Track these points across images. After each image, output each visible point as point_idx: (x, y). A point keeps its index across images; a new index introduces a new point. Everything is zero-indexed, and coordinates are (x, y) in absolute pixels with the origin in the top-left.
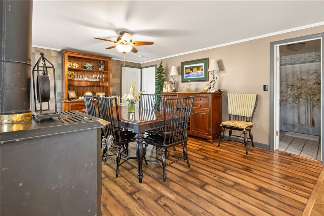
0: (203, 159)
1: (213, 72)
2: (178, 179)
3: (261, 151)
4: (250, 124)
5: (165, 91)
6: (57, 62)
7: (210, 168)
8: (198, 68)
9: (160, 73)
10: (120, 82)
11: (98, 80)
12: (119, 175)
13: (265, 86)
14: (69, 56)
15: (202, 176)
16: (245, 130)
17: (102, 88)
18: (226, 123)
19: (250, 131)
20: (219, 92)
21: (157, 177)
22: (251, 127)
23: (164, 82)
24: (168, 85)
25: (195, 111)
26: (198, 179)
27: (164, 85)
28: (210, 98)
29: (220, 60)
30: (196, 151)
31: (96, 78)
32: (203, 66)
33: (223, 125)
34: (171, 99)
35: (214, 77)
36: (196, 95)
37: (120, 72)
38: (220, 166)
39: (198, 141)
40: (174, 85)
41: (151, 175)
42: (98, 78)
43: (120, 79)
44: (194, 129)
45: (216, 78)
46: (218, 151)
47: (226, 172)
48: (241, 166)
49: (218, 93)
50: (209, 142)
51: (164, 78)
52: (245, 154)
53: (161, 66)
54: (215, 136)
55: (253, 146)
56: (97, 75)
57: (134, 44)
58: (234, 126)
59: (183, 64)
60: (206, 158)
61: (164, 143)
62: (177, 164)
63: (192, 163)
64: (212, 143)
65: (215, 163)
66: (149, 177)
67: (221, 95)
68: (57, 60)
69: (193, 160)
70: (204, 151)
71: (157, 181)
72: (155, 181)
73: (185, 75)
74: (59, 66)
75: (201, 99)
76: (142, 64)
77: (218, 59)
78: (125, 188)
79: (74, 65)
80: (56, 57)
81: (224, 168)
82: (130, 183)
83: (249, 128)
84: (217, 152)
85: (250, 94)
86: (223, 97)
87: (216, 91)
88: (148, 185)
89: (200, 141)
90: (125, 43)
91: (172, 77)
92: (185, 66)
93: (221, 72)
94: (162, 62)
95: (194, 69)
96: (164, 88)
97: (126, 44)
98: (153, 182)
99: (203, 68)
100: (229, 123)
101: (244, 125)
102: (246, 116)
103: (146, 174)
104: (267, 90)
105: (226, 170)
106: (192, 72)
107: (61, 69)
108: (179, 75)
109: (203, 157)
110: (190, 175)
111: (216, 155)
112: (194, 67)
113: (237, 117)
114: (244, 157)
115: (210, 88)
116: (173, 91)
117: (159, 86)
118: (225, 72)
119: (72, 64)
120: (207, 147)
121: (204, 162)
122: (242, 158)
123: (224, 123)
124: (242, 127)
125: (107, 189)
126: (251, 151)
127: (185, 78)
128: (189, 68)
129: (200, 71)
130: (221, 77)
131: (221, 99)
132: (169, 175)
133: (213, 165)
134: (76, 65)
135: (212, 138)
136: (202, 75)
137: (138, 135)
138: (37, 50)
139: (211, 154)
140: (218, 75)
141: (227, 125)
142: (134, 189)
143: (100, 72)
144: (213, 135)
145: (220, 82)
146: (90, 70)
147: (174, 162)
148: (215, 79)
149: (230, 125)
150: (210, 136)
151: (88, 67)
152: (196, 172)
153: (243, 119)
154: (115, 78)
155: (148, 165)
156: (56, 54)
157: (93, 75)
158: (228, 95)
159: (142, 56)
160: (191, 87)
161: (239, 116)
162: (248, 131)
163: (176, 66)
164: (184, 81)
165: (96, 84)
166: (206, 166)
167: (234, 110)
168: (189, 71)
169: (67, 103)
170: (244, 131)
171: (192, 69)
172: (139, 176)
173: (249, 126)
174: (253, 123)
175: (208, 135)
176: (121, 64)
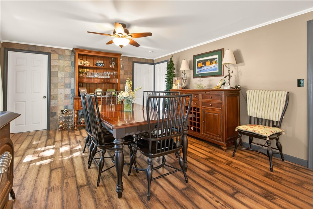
0: (208, 172)
1: (228, 65)
2: (167, 198)
3: (294, 167)
4: (277, 130)
5: (174, 87)
6: (71, 61)
7: (214, 186)
8: (211, 61)
9: (171, 68)
10: (132, 79)
11: (109, 77)
12: (101, 183)
13: (299, 81)
14: (79, 55)
15: (199, 198)
16: (268, 139)
17: (114, 85)
18: (243, 128)
19: (277, 140)
20: (236, 88)
21: (143, 191)
22: (279, 134)
23: (174, 78)
24: (177, 81)
25: (206, 111)
26: (192, 202)
27: (174, 81)
28: (223, 96)
29: (237, 50)
30: (203, 161)
31: (107, 75)
32: (217, 58)
33: (239, 130)
34: (181, 97)
35: (229, 70)
36: (206, 92)
37: (132, 68)
38: (228, 185)
39: (209, 146)
40: (185, 81)
41: (137, 189)
42: (109, 75)
43: (132, 76)
44: (204, 132)
45: (232, 72)
46: (232, 162)
47: (236, 196)
48: (259, 189)
49: (234, 89)
50: (222, 149)
51: (174, 73)
52: (269, 170)
53: (172, 61)
54: (230, 142)
55: (283, 160)
56: (108, 73)
57: (132, 36)
58: (253, 132)
59: (195, 57)
60: (212, 172)
61: (150, 151)
62: (173, 176)
63: (192, 177)
64: (225, 150)
65: (223, 180)
66: (133, 190)
67: (239, 92)
68: (71, 58)
69: (194, 172)
70: (212, 160)
71: (140, 198)
72: (137, 198)
73: (197, 70)
74: (73, 64)
75: (212, 97)
76: (155, 60)
77: (234, 49)
78: (99, 204)
79: (85, 62)
80: (70, 56)
81: (234, 189)
82: (108, 196)
83: (275, 136)
84: (229, 163)
85: (278, 92)
86: (241, 95)
87: (231, 87)
88: (127, 202)
89: (211, 147)
90: (121, 35)
91: (183, 73)
92: (197, 60)
93: (238, 64)
94: (172, 56)
95: (206, 62)
96: (174, 85)
97: (122, 37)
98: (135, 199)
99: (217, 61)
100: (246, 128)
101: (267, 132)
102: (271, 119)
103: (131, 186)
104: (303, 86)
105: (236, 193)
106: (205, 66)
107: (74, 67)
108: (190, 70)
109: (209, 169)
110: (184, 194)
111: (227, 167)
112: (207, 60)
113: (260, 120)
114: (267, 175)
115: (224, 84)
116: (183, 88)
117: (169, 82)
118: (244, 65)
119: (83, 62)
120: (218, 155)
121: (209, 176)
122: (264, 176)
123: (241, 128)
124: (264, 135)
125: (80, 200)
126: (279, 166)
127: (197, 73)
128: (201, 61)
129: (214, 65)
130: (239, 71)
131: (238, 97)
132: (157, 191)
133: (219, 184)
134: (87, 63)
135: (225, 145)
136: (216, 69)
137: (117, 141)
138: (53, 50)
139: (221, 166)
140: (235, 69)
141: (244, 130)
142: (108, 206)
143: (112, 69)
144: (227, 141)
145: (238, 77)
146: (101, 67)
147: (171, 173)
148: (231, 74)
149: (248, 130)
150: (223, 141)
151: (99, 64)
152: (194, 191)
153: (267, 123)
154: (127, 75)
155: (138, 174)
156: (70, 54)
157: (105, 72)
158: (248, 92)
159: (152, 51)
160: (202, 83)
161: (262, 119)
162: (274, 140)
163: (187, 60)
164: (196, 76)
165: (106, 81)
166: (209, 184)
167: (256, 111)
168: (202, 65)
169: (78, 100)
170: (268, 141)
171: (204, 62)
172: (118, 189)
173: (275, 133)
174: (281, 129)
175: (220, 140)
176: (133, 61)
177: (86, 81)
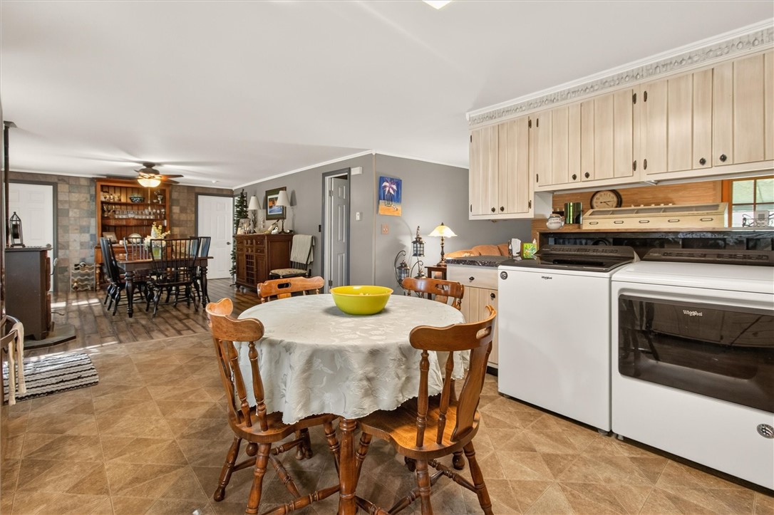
5: (240, 232)
6: (89, 193)
9: (241, 206)
10: (193, 219)
11: (152, 217)
13: (320, 226)
14: (102, 186)
20: (289, 233)
23: (241, 221)
27: (240, 224)
28: (266, 241)
31: (150, 214)
37: (194, 203)
42: (153, 214)
43: (194, 215)
53: (243, 196)
56: (152, 211)
59: (267, 193)
68: (90, 190)
73: (269, 210)
74: (92, 198)
75: (260, 243)
76: (236, 190)
79: (112, 197)
80: (88, 187)
91: (253, 213)
92: (269, 197)
94: (245, 189)
102: (303, 263)
107: (94, 203)
119: (108, 196)
127: (269, 214)
128: (272, 199)
137: (127, 274)
143: (157, 206)
146: (139, 203)
151: (135, 199)
154: (185, 213)
156: (88, 184)
157: (146, 210)
161: (299, 263)
164: (268, 218)
165: (145, 223)
168: (272, 204)
176: (196, 192)
177: (113, 223)
